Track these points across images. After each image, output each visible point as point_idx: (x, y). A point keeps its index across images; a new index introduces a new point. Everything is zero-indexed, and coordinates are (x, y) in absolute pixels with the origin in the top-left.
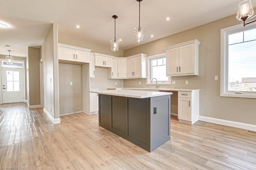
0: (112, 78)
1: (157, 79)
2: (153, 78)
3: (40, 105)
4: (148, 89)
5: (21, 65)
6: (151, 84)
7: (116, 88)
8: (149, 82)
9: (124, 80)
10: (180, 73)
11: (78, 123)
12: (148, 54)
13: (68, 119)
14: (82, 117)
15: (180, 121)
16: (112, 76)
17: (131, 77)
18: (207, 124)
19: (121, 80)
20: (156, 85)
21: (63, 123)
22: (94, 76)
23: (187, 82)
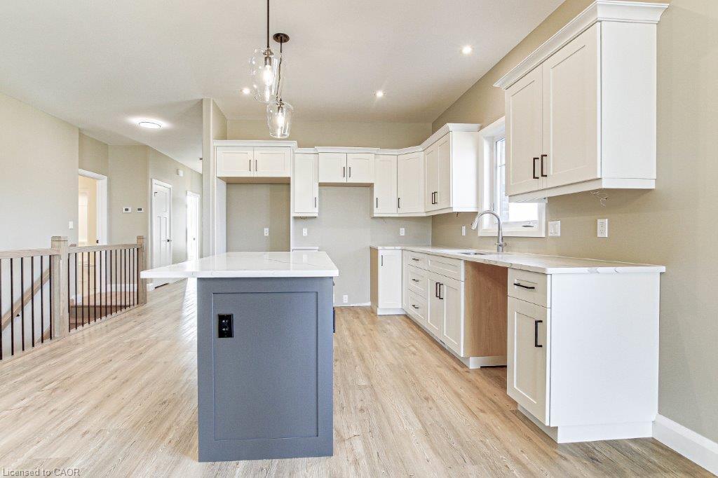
0: (375, 215)
8: (485, 228)
10: (546, 183)
12: (481, 122)
16: (375, 209)
20: (497, 238)
22: (317, 210)
23: (603, 228)
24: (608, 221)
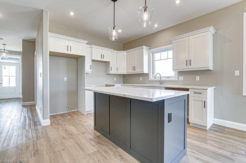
0: (110, 73)
1: (160, 74)
2: (156, 73)
3: (34, 102)
4: (150, 85)
5: (17, 59)
6: (155, 80)
7: (115, 85)
8: (151, 78)
9: (124, 75)
10: (190, 67)
11: (70, 125)
12: (150, 47)
13: (60, 120)
14: (76, 117)
15: (191, 125)
16: (110, 71)
17: (131, 72)
18: (226, 129)
19: (120, 75)
20: (160, 81)
21: (53, 124)
22: (91, 70)
23: (198, 78)
24: (199, 77)
